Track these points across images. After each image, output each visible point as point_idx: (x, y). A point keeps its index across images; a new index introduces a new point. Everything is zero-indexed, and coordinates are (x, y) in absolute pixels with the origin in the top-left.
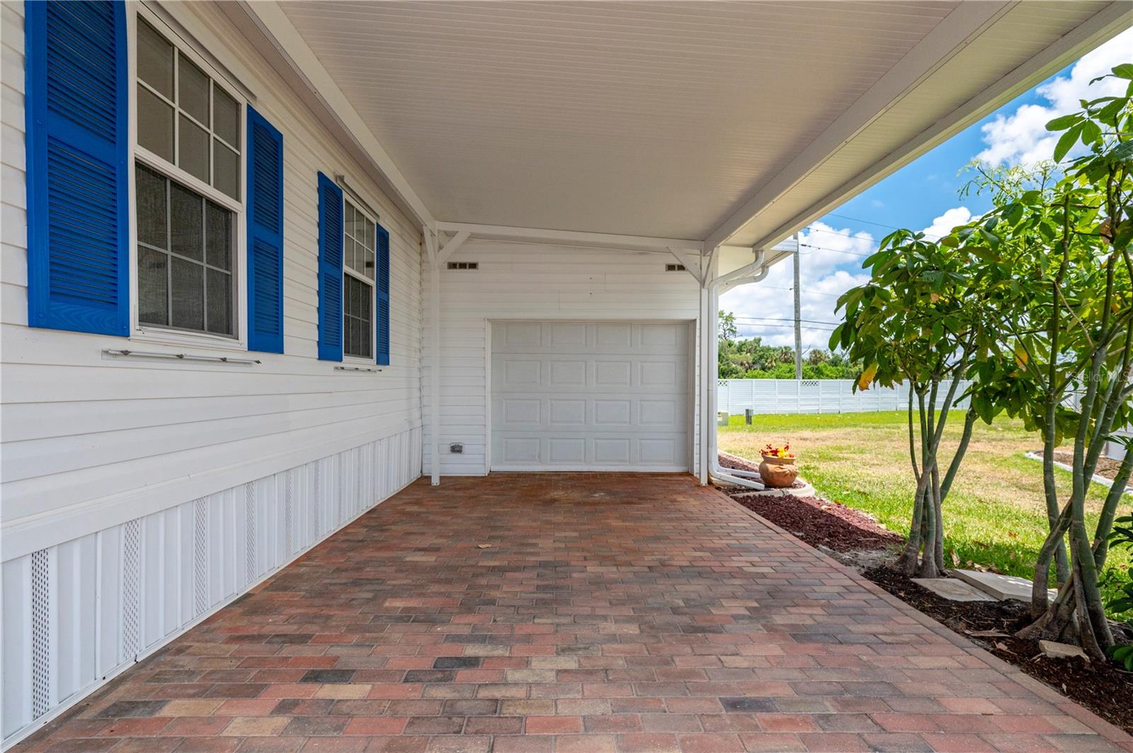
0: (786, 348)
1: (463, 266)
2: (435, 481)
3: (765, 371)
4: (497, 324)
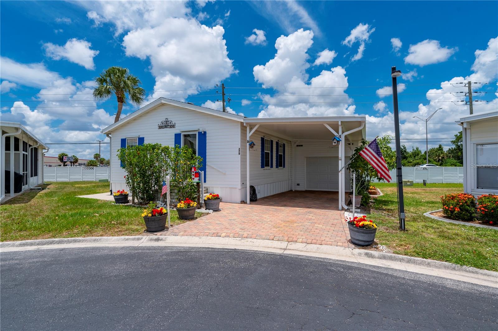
1: (300, 146)
2: (293, 190)
4: (307, 158)
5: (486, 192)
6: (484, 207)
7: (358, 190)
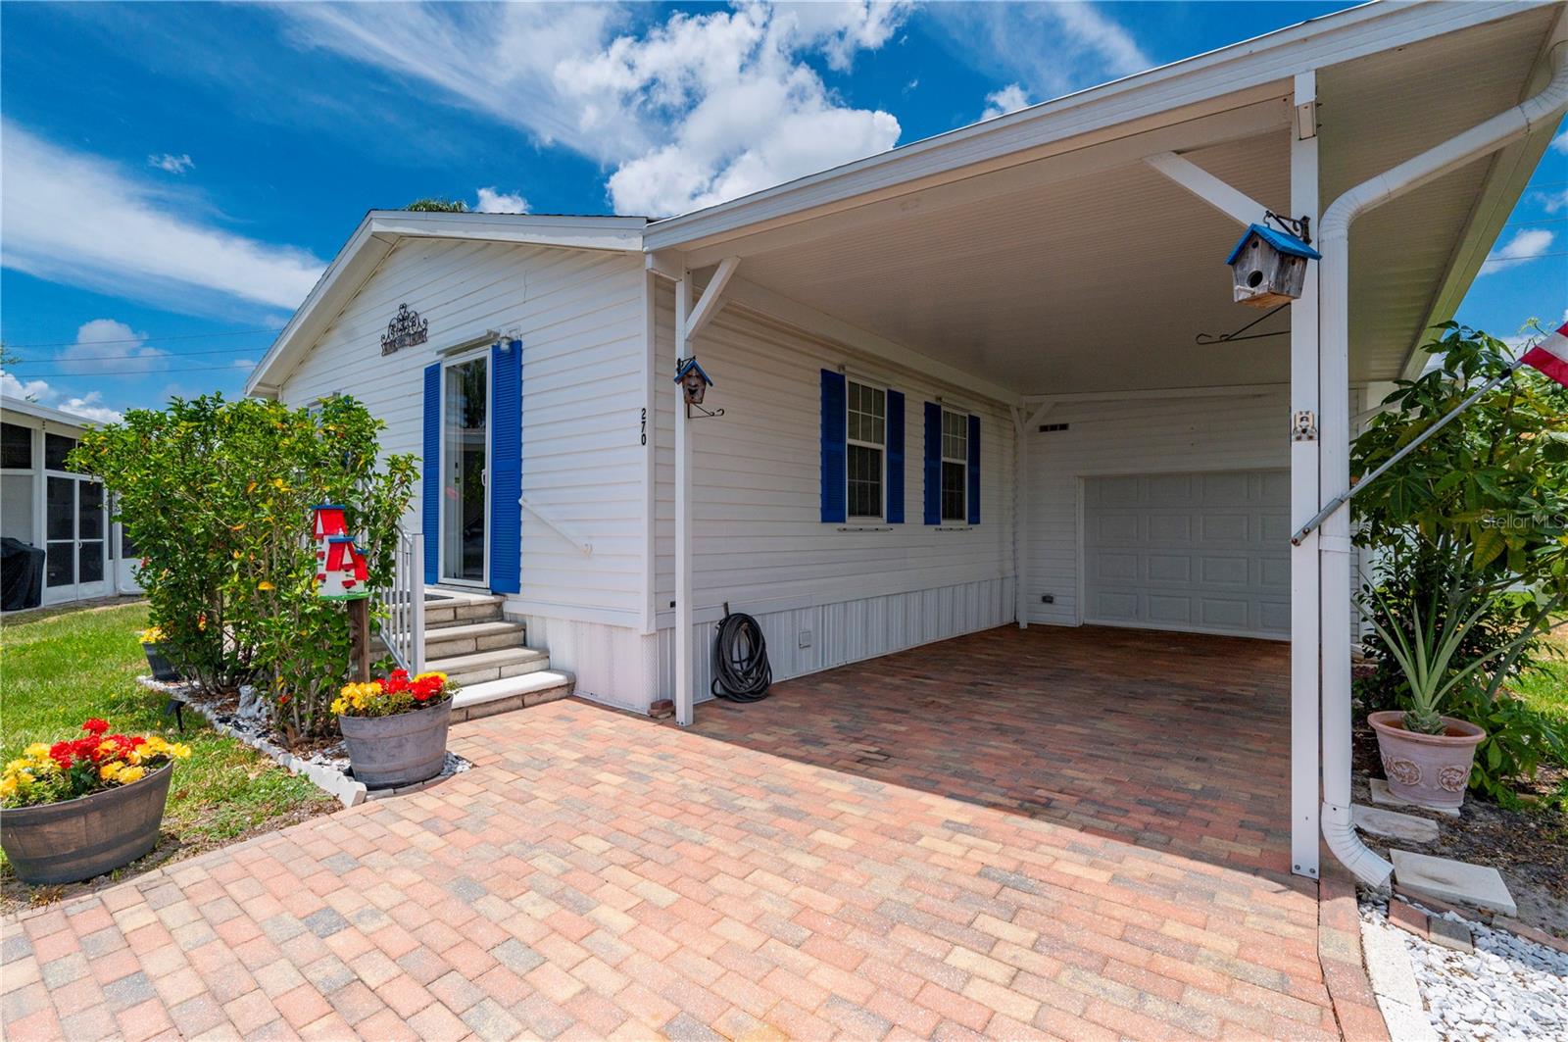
1: (1054, 428)
2: (1023, 625)
4: (1090, 481)
7: (1438, 689)
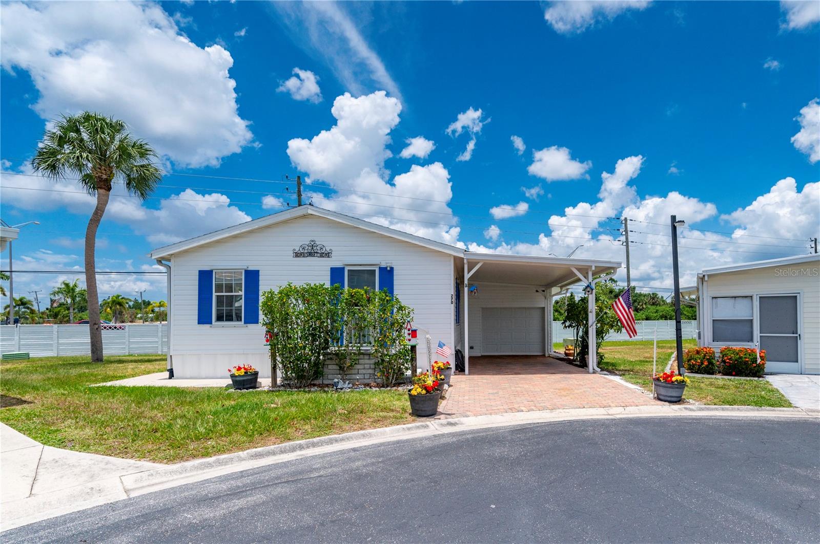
0: (653, 294)
3: (638, 312)
4: (484, 309)
5: (722, 345)
6: (729, 359)
